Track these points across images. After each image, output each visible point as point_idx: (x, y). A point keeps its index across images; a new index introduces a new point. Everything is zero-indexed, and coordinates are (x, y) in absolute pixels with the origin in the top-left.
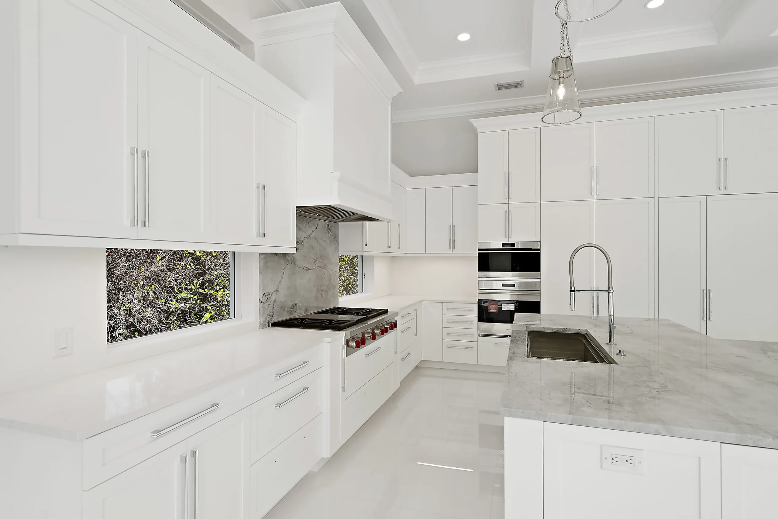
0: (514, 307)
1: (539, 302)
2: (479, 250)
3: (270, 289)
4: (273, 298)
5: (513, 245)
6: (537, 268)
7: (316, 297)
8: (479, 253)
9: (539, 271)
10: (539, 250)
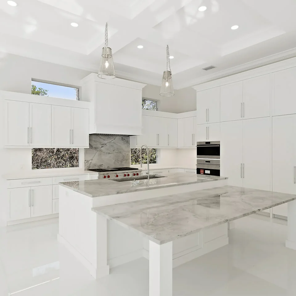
0: (210, 172)
1: (219, 170)
2: (197, 145)
3: (89, 159)
4: (90, 162)
5: (209, 143)
6: (218, 154)
7: (114, 163)
8: (197, 147)
9: (220, 155)
10: (219, 145)
